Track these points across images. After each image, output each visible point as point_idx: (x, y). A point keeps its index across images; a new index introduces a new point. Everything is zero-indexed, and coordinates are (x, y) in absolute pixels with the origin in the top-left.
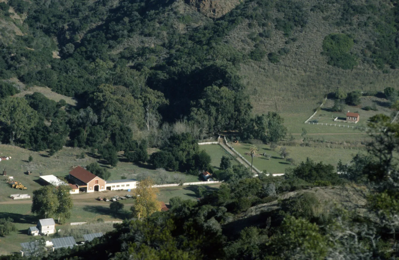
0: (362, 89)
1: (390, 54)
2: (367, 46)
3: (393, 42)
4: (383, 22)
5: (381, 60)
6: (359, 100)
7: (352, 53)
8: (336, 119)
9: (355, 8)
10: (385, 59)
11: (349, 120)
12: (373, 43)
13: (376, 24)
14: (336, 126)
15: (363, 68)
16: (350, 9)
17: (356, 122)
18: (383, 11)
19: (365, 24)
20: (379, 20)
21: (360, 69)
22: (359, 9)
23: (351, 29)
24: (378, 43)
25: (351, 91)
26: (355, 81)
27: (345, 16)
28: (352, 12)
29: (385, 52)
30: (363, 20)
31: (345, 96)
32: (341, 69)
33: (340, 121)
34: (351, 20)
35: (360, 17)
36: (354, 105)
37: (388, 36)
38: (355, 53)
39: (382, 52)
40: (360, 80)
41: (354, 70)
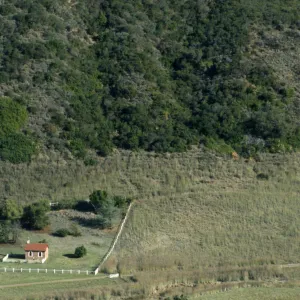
0: (50, 197)
1: (95, 129)
2: (52, 118)
3: (99, 108)
4: (78, 72)
5: (79, 141)
6: (47, 218)
7: (26, 132)
8: (5, 259)
9: (25, 50)
10: (87, 139)
11: (30, 259)
12: (62, 111)
13: (65, 76)
14: (8, 271)
15: (48, 158)
16: (17, 50)
17: (43, 261)
18: (76, 52)
19: (46, 78)
20: (70, 68)
21: (43, 161)
22: (33, 50)
23: (20, 88)
24: (72, 110)
25: (30, 203)
26: (36, 184)
27: (8, 64)
28: (20, 56)
29: (85, 126)
30: (40, 70)
31: (18, 214)
32: (8, 163)
33: (13, 260)
34: (19, 70)
35: (35, 65)
36: (37, 229)
37: (89, 98)
38: (33, 131)
39: (80, 126)
40: (46, 181)
41: (33, 164)
